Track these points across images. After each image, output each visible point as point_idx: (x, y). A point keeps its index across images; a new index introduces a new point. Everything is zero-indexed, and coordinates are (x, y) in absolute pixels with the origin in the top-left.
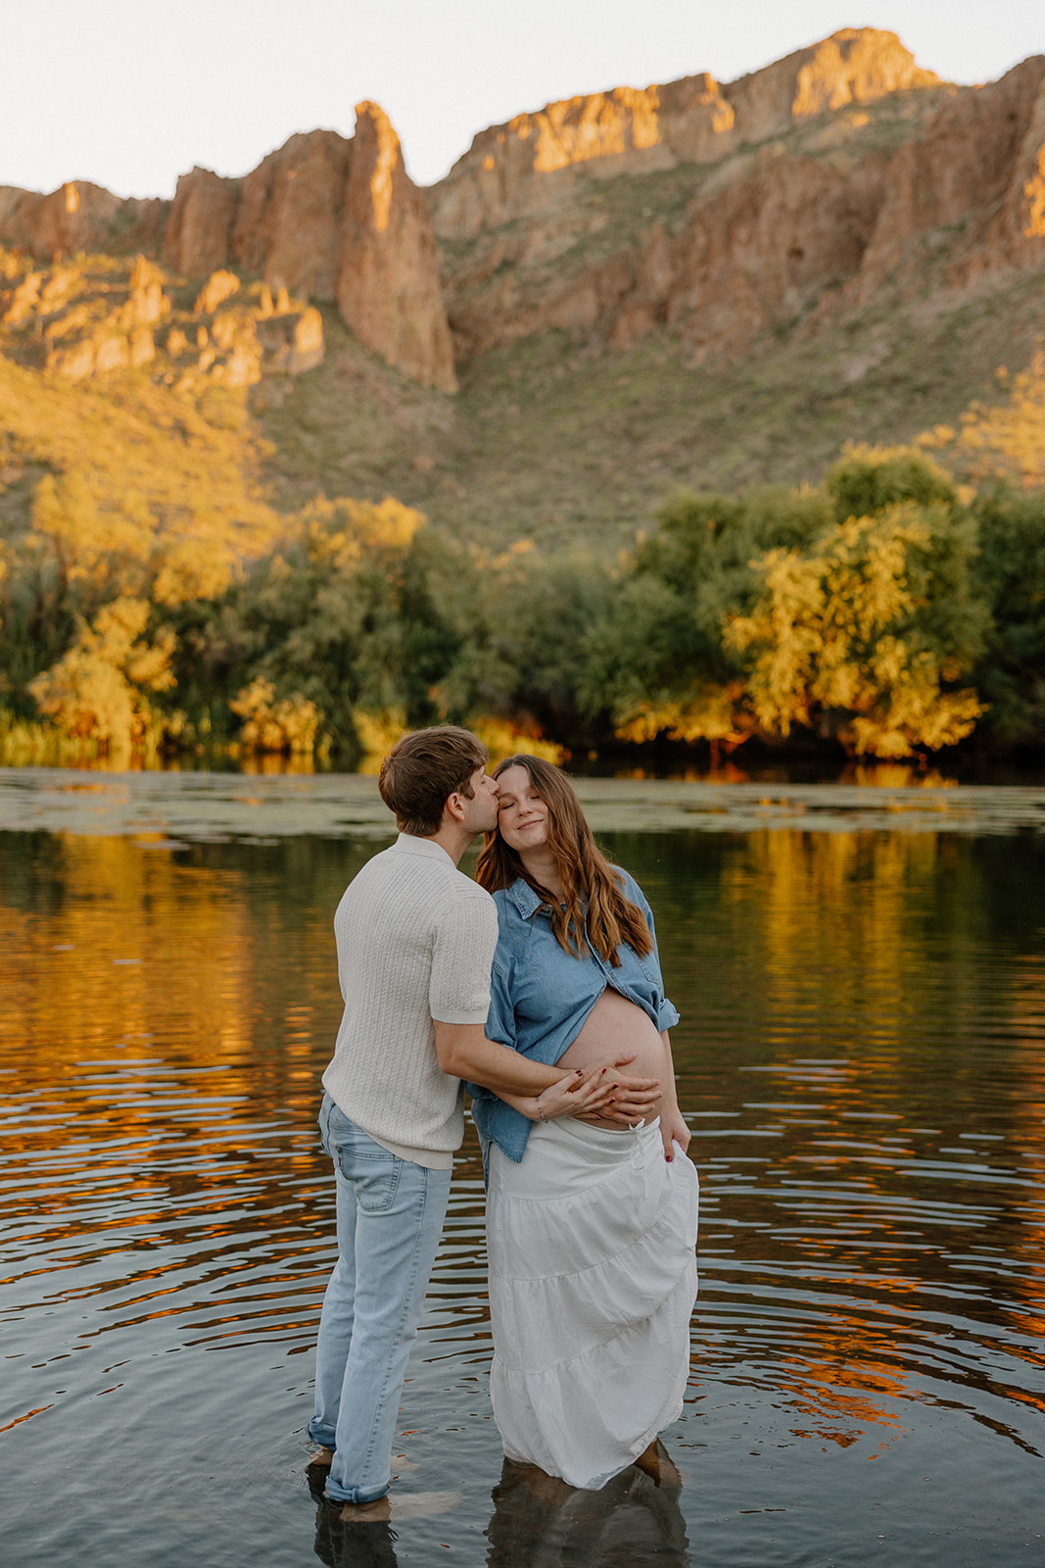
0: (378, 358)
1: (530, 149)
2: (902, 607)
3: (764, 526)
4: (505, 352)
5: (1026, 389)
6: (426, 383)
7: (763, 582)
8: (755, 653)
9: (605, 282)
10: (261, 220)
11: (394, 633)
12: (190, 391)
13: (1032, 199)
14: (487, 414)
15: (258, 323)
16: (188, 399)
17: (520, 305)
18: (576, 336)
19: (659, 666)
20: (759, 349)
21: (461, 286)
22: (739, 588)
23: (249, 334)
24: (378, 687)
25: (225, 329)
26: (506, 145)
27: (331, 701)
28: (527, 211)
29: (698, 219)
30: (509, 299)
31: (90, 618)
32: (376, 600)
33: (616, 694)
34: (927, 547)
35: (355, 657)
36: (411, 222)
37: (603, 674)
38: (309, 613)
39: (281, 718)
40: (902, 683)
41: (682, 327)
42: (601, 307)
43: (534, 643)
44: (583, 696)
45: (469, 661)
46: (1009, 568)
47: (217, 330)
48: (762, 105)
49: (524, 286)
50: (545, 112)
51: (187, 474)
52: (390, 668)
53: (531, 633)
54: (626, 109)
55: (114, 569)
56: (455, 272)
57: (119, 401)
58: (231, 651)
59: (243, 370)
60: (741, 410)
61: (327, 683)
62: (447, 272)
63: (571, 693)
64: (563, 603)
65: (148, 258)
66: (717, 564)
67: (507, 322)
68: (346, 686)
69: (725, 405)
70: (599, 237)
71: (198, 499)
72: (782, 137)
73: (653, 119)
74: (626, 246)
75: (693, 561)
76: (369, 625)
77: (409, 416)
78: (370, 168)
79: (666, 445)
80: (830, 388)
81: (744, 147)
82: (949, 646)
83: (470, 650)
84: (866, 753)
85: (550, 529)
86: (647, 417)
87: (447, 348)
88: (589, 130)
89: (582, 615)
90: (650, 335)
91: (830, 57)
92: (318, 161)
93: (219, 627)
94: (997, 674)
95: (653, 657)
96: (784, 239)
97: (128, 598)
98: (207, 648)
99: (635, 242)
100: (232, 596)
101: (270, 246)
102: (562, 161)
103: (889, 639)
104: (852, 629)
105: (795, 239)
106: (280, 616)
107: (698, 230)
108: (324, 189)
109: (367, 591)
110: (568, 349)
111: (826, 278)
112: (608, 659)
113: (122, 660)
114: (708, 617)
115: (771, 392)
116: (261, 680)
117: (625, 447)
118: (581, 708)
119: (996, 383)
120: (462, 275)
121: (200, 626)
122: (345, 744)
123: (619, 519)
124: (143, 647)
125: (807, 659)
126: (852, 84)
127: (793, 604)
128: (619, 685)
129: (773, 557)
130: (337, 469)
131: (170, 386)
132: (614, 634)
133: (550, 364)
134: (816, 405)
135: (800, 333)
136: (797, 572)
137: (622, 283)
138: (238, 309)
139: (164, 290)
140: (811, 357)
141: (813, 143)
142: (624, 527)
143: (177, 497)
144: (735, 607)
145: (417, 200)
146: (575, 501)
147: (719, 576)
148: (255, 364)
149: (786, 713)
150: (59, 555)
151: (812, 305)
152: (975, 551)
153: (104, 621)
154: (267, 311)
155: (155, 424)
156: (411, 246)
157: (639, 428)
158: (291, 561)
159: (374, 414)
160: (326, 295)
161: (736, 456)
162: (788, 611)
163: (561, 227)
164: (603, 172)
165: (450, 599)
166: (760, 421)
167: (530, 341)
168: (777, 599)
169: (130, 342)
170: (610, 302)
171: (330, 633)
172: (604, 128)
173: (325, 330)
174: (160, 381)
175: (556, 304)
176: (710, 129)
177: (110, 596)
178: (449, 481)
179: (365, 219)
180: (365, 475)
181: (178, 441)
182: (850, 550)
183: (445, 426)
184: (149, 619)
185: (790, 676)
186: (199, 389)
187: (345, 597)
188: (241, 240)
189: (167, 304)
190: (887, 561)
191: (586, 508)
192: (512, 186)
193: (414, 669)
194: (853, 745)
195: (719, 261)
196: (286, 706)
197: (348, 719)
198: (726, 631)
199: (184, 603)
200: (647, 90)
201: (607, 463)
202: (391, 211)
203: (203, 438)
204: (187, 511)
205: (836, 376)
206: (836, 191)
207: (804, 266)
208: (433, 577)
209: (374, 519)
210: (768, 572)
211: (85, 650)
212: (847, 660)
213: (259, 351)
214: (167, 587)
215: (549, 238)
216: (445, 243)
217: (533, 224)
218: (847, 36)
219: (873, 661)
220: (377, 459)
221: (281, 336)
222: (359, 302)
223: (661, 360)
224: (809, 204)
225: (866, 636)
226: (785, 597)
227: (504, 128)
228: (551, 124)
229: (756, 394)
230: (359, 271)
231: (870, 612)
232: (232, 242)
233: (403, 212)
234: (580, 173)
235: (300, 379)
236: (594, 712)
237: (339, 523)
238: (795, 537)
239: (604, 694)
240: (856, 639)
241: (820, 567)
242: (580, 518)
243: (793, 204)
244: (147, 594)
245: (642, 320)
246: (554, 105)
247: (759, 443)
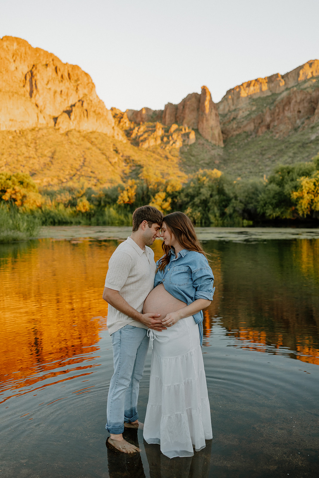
0: (207, 140)
1: (239, 93)
3: (299, 171)
4: (234, 137)
6: (217, 145)
7: (300, 184)
8: (298, 200)
9: (256, 121)
10: (182, 113)
11: (217, 197)
12: (168, 149)
14: (230, 151)
15: (182, 134)
16: (168, 151)
17: (237, 127)
18: (249, 133)
19: (276, 203)
20: (291, 133)
21: (224, 124)
22: (294, 185)
23: (180, 137)
24: (213, 209)
25: (175, 136)
26: (233, 93)
27: (203, 212)
28: (238, 107)
29: (277, 106)
30: (235, 126)
31: (154, 196)
32: (213, 190)
33: (266, 209)
35: (208, 203)
36: (213, 110)
37: (263, 205)
38: (199, 194)
39: (193, 216)
41: (273, 130)
42: (255, 127)
43: (247, 199)
44: (259, 210)
45: (233, 203)
47: (173, 136)
48: (291, 79)
49: (238, 123)
50: (242, 85)
51: (168, 166)
52: (216, 205)
53: (247, 197)
54: (260, 83)
55: (158, 186)
56: (223, 121)
57: (154, 152)
58: (183, 202)
59: (179, 144)
60: (287, 147)
61: (203, 208)
62: (221, 121)
63: (256, 210)
64: (253, 190)
65: (159, 122)
66: (289, 180)
67: (234, 131)
68: (207, 209)
69: (283, 146)
70: (254, 111)
71: (170, 172)
72: (296, 86)
73: (266, 84)
74: (260, 113)
75: (283, 179)
76: (211, 196)
77: (213, 152)
78: (205, 100)
79: (270, 156)
80: (307, 141)
81: (287, 89)
83: (233, 201)
85: (245, 175)
86: (265, 150)
87: (221, 137)
88: (252, 88)
89: (258, 192)
90: (266, 132)
91: (307, 67)
92: (194, 99)
93: (180, 197)
95: (274, 201)
96: (296, 109)
97: (162, 191)
98: (178, 201)
99: (262, 112)
100: (182, 191)
101: (184, 118)
102: (246, 95)
105: (299, 109)
106: (192, 194)
107: (277, 108)
108: (195, 105)
109: (211, 189)
110: (248, 136)
111: (306, 117)
112: (264, 202)
113: (160, 204)
114: (287, 192)
115: (293, 143)
116: (189, 208)
117: (260, 157)
118: (258, 213)
120: (224, 121)
121: (176, 197)
122: (207, 221)
123: (259, 172)
124: (164, 202)
125: (310, 200)
126: (312, 73)
127: (307, 189)
128: (267, 207)
129: (302, 178)
130: (199, 164)
131: (164, 149)
132: (265, 196)
133: (244, 139)
134: (304, 145)
135: (300, 129)
136: (308, 181)
137: (260, 121)
138: (177, 132)
139: (162, 129)
140: (303, 135)
141: (303, 87)
142: (261, 174)
143: (166, 171)
144: (294, 190)
145: (215, 106)
146: (250, 169)
147: (290, 183)
148: (181, 143)
149: (305, 213)
150: (147, 184)
151: (303, 123)
153: (157, 196)
154: (183, 132)
155: (161, 156)
156: (213, 116)
157: (264, 152)
158: (194, 183)
159: (206, 152)
160: (196, 128)
161: (286, 158)
162: (306, 190)
163: (246, 110)
164: (255, 97)
165: (229, 190)
166: (291, 150)
167: (239, 135)
168: (304, 187)
169: (156, 140)
170: (257, 125)
171: (203, 198)
172: (255, 87)
173: (195, 135)
174: (162, 148)
175: (245, 126)
176: (279, 86)
177: (158, 192)
178: (222, 166)
179: (203, 111)
180: (204, 165)
181: (166, 159)
183: (221, 154)
184: (166, 196)
185: (307, 204)
186: (170, 149)
187: (206, 190)
188: (178, 117)
189: (163, 132)
191: (252, 170)
192: (235, 102)
193: (221, 205)
195: (282, 115)
196: (194, 213)
197: (207, 216)
198: (292, 195)
199: (172, 192)
200: (265, 78)
201: (257, 160)
202: (209, 109)
203: (171, 159)
204: (168, 174)
205: (309, 138)
206: (309, 97)
207: (301, 114)
208: (225, 185)
209: (212, 173)
210: (301, 182)
211: (153, 203)
213: (182, 140)
214: (169, 189)
215: (243, 112)
216: (221, 115)
217: (240, 109)
218: (311, 62)
220: (207, 162)
221: (186, 137)
222: (203, 129)
223: (268, 137)
224: (302, 100)
226: (305, 187)
227: (233, 89)
228: (243, 87)
229: (290, 144)
230: (203, 122)
232: (176, 118)
233: (212, 109)
234: (250, 97)
235: (191, 146)
236: (261, 213)
237: (205, 175)
238: (307, 174)
239: (263, 210)
241: (313, 180)
242: (251, 172)
243: (298, 101)
244: (165, 191)
245: (264, 129)
246: (244, 83)
247: (291, 154)
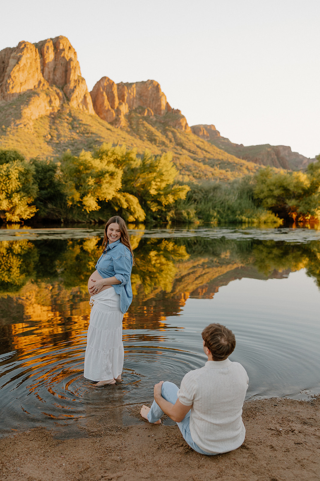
2: (18, 186)
5: (10, 131)
13: (9, 84)
34: (23, 171)
40: (19, 204)
46: (40, 177)
82: (29, 195)
84: (9, 221)
94: (39, 202)
103: (16, 194)
104: (6, 191)
119: (2, 129)
152: (35, 173)
182: (5, 171)
190: (14, 175)
194: (6, 219)
212: (5, 199)
219: (12, 199)
225: (10, 193)
231: (11, 187)
240: (7, 193)
